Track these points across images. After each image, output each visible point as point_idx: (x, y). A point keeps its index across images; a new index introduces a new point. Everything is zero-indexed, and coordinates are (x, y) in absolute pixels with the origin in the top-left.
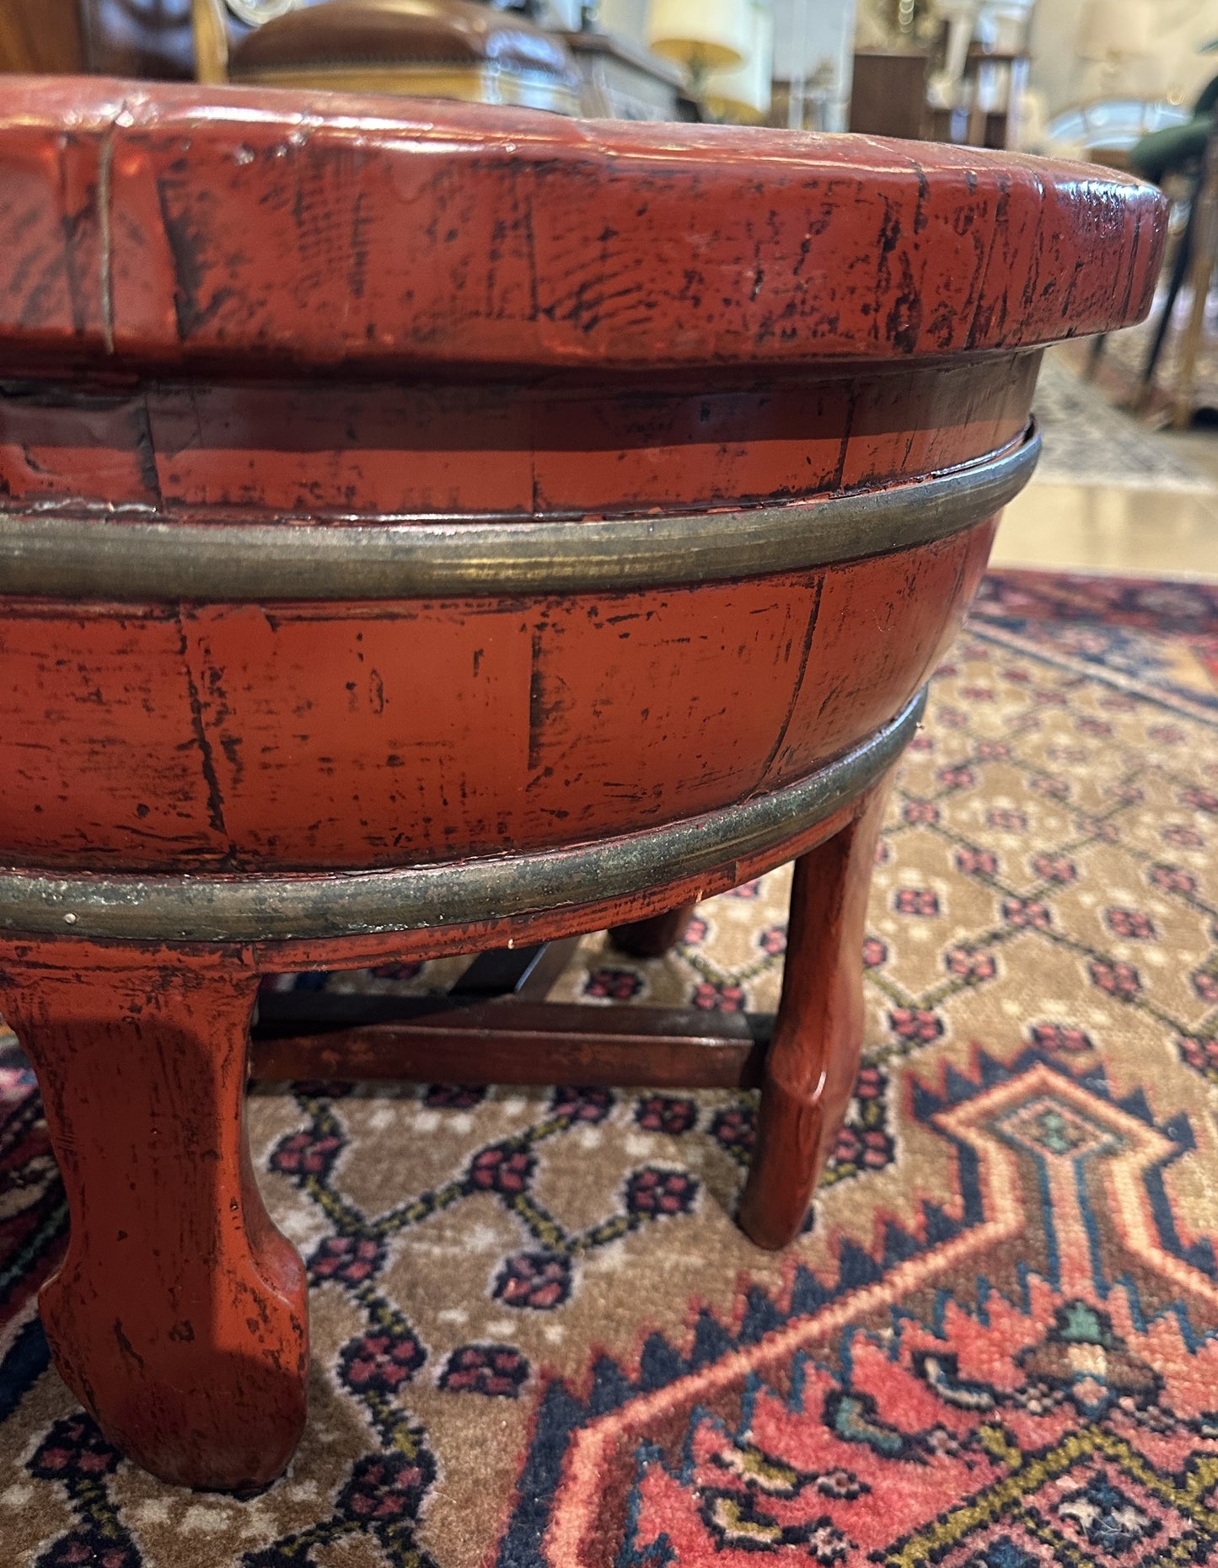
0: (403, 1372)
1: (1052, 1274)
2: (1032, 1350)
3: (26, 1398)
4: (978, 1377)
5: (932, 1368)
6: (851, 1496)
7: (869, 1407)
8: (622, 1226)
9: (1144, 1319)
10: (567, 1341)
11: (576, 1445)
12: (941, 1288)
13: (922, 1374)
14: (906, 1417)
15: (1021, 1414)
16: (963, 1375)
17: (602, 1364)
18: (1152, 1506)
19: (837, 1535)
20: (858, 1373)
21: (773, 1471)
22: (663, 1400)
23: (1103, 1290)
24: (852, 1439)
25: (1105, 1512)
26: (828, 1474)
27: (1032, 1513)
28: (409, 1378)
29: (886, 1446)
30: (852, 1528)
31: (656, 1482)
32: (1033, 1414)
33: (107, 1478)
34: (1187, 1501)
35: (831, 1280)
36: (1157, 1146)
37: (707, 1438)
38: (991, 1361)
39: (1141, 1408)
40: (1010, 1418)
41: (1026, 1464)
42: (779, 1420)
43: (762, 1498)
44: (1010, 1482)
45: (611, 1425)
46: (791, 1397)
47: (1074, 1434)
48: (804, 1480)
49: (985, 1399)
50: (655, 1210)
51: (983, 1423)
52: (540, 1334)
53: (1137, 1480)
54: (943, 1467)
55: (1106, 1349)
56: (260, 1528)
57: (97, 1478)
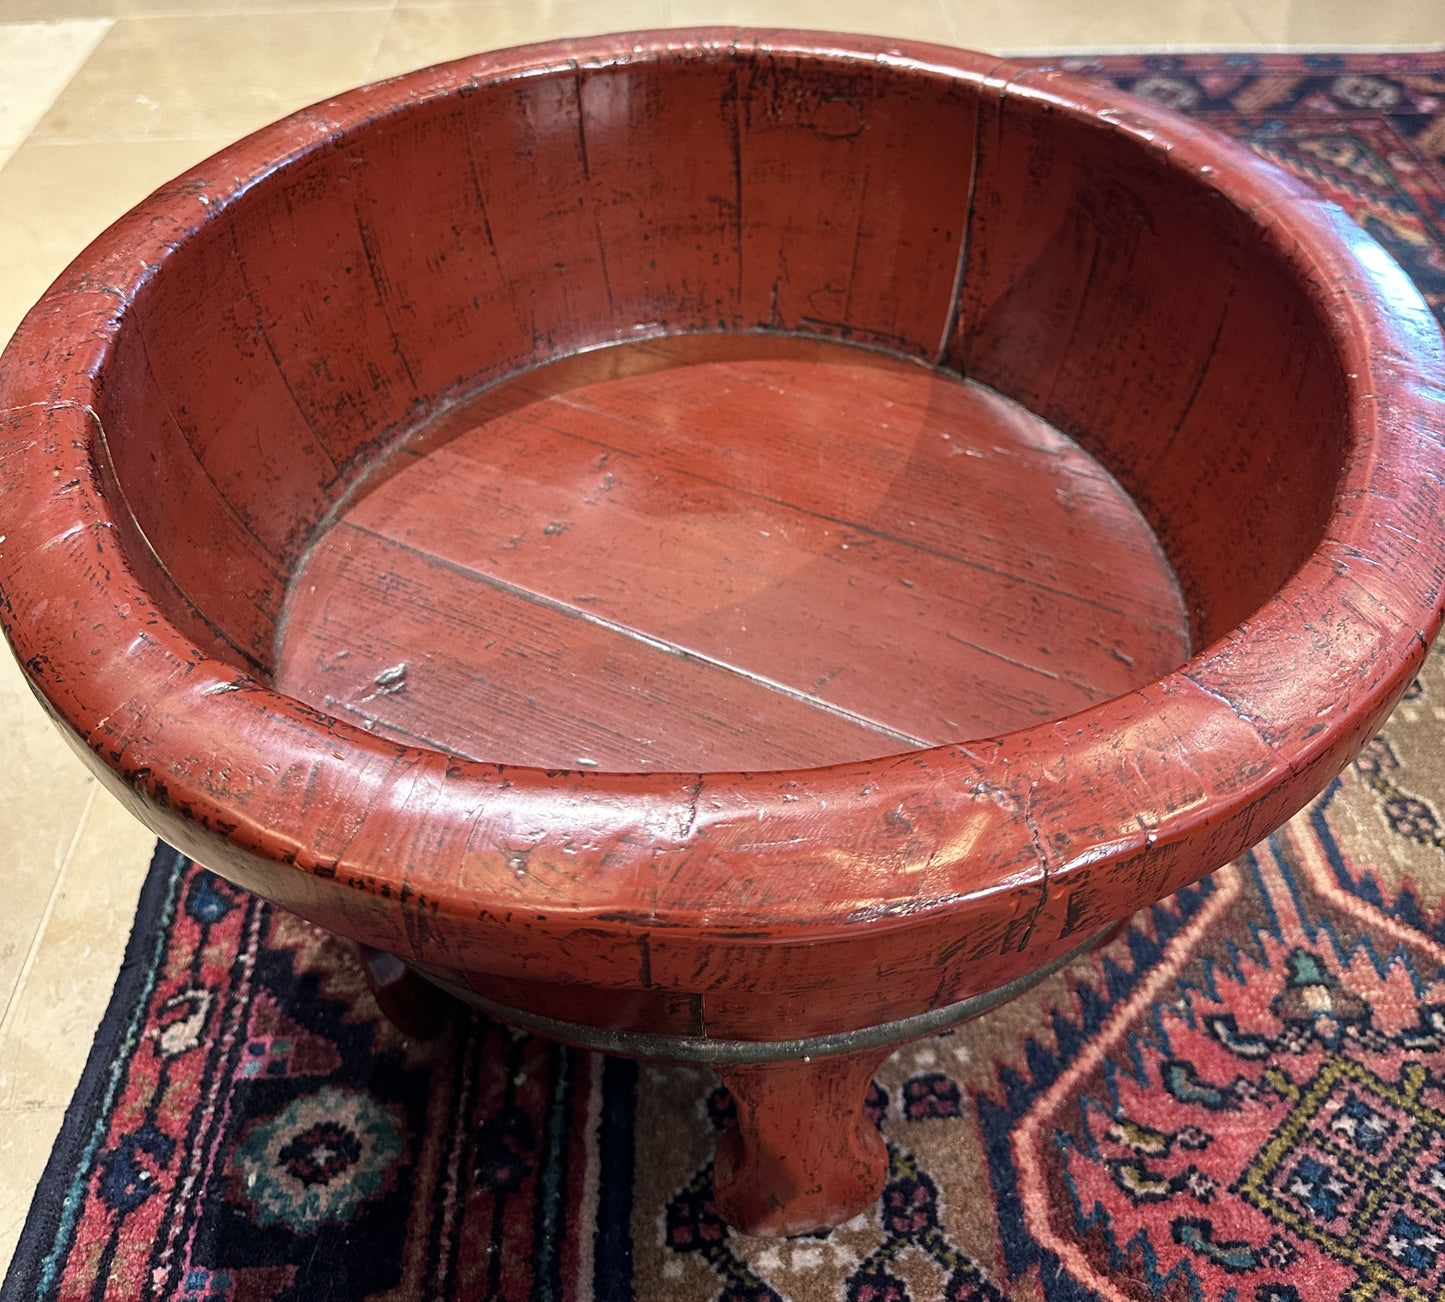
0: (879, 1112)
1: (1275, 930)
2: (1278, 1000)
3: (635, 1190)
4: (1253, 1031)
5: (1219, 1027)
6: (1203, 1146)
7: (1191, 1073)
9: (1345, 956)
10: (974, 1059)
11: (1014, 1144)
12: (1204, 957)
13: (1216, 1036)
14: (1216, 1074)
15: (1288, 1055)
16: (1242, 1031)
17: (1005, 1074)
18: (1387, 1111)
19: (1203, 1178)
20: (1174, 1044)
21: (1147, 1137)
22: (1057, 1094)
23: (1312, 935)
24: (1188, 1101)
25: (1361, 1122)
26: (1183, 1132)
27: (1317, 1133)
28: (884, 1116)
29: (1212, 1100)
30: (1211, 1171)
32: (1296, 1053)
33: (726, 1243)
34: (1408, 1103)
35: (1129, 966)
37: (1096, 1120)
38: (1255, 1015)
39: (1362, 1033)
40: (1282, 1061)
41: (1303, 1096)
42: (1137, 1095)
43: (1149, 1161)
44: (1296, 1112)
45: (1030, 1123)
46: (1137, 1073)
47: (1326, 1066)
48: (1170, 1139)
49: (1261, 1049)
51: (1266, 1068)
52: (954, 1057)
53: (1374, 1093)
54: (1252, 1110)
55: (1327, 987)
56: (845, 1256)
57: (719, 1243)
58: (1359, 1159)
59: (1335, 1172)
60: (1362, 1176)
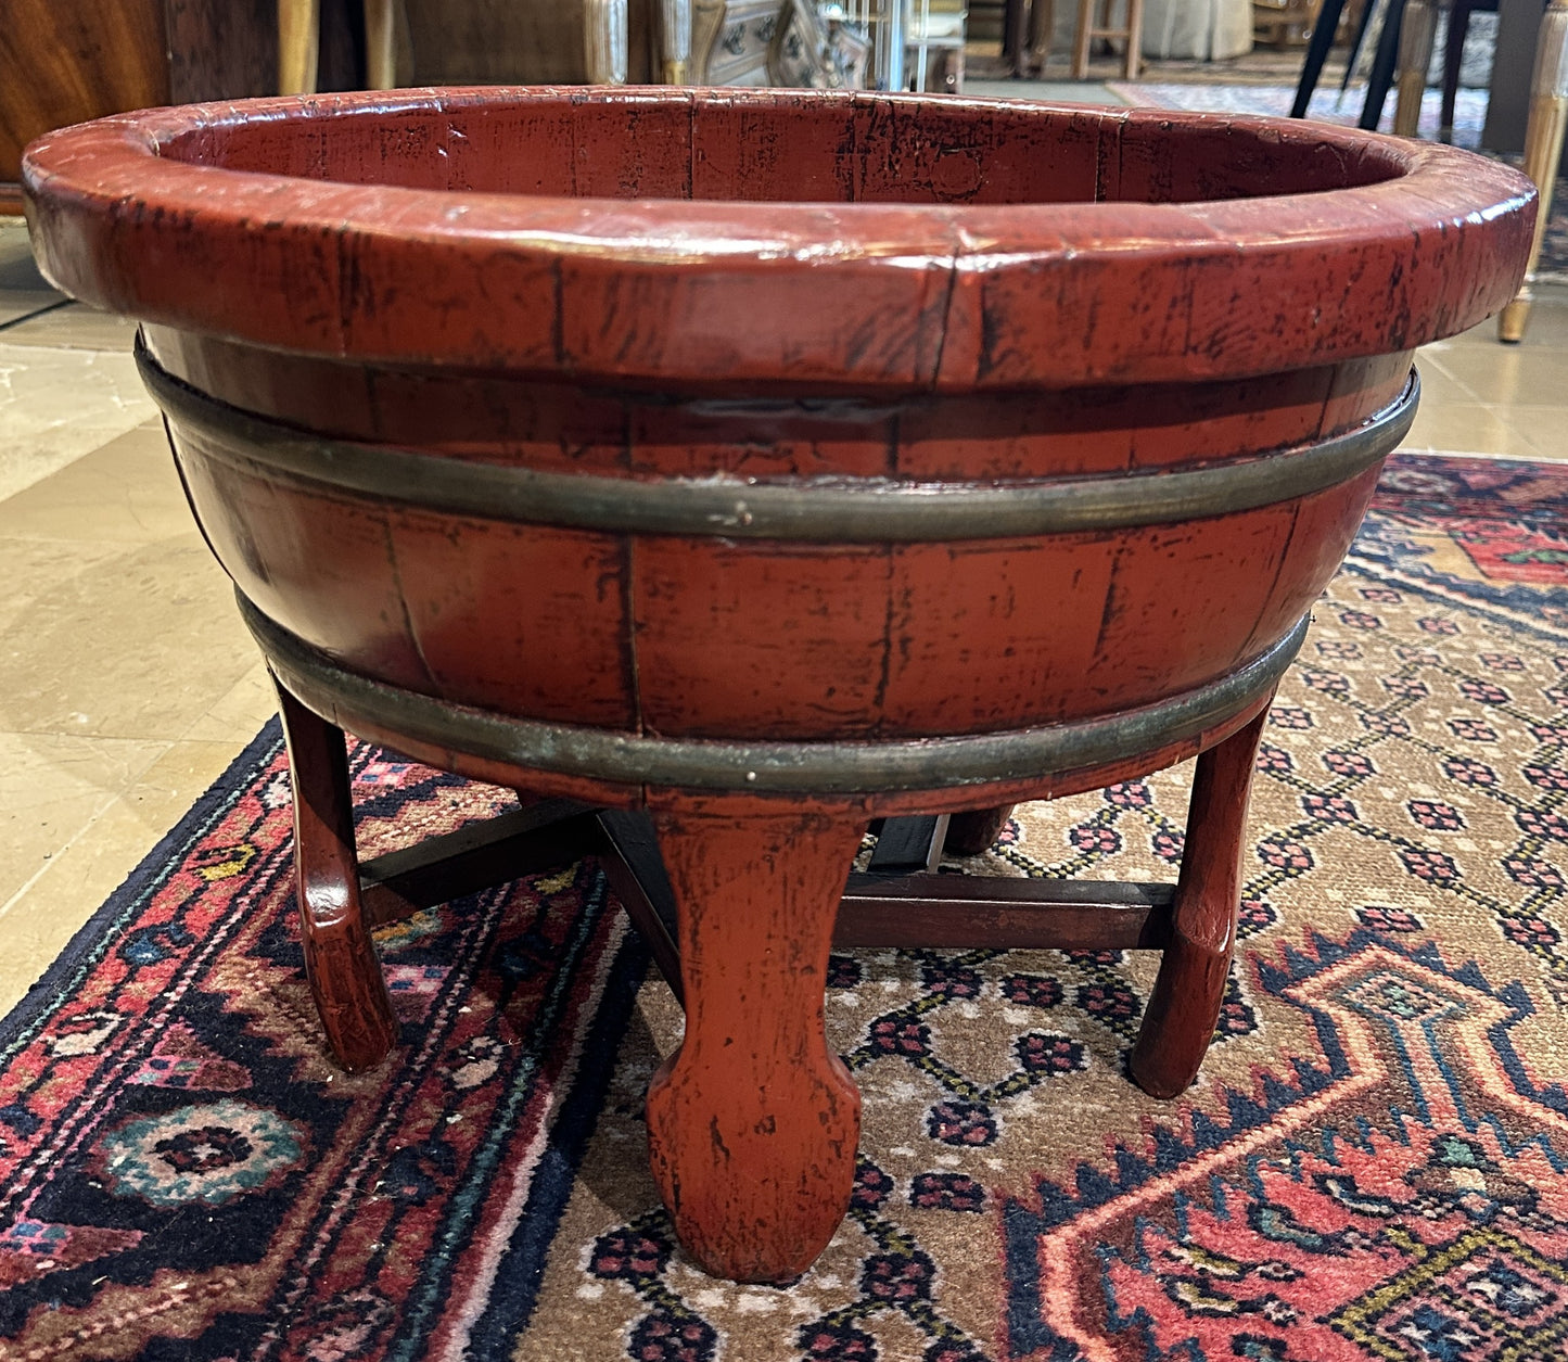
0: (877, 1195)
1: (1422, 1114)
2: (1418, 1172)
3: (563, 1221)
4: (1375, 1192)
5: (1332, 1184)
6: (1289, 1279)
7: (1287, 1216)
8: (1026, 1080)
9: (1512, 1149)
10: (1009, 1169)
11: (1044, 1245)
12: (1326, 1127)
13: (1328, 1192)
14: (1322, 1220)
15: (1419, 1218)
16: (1362, 1191)
17: (1043, 1185)
18: (1546, 1283)
19: (1285, 1305)
20: (1269, 1191)
21: (1218, 1262)
22: (1106, 1213)
23: (1472, 1127)
24: (1279, 1239)
25: (1507, 1288)
26: (1265, 1264)
27: (1444, 1288)
28: (884, 1198)
29: (1309, 1243)
30: (1296, 1301)
31: (1120, 1272)
32: (1430, 1219)
33: (661, 1277)
35: (1225, 1122)
36: (1498, 1011)
37: (1153, 1240)
38: (1384, 1181)
39: (1523, 1213)
40: (1411, 1222)
41: (1431, 1255)
42: (1212, 1225)
43: (1215, 1281)
44: (1420, 1266)
45: (1068, 1231)
46: (1217, 1208)
47: (1469, 1233)
48: (1245, 1269)
49: (1385, 1209)
50: (1051, 1069)
51: (1388, 1225)
52: (983, 1164)
53: (1528, 1265)
54: (1361, 1257)
55: (1483, 1170)
56: (805, 1307)
57: (652, 1276)
58: (1500, 1319)
59: (1463, 1325)
60: (1498, 1334)
